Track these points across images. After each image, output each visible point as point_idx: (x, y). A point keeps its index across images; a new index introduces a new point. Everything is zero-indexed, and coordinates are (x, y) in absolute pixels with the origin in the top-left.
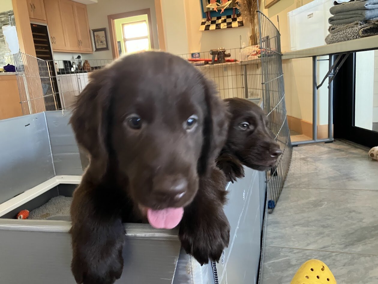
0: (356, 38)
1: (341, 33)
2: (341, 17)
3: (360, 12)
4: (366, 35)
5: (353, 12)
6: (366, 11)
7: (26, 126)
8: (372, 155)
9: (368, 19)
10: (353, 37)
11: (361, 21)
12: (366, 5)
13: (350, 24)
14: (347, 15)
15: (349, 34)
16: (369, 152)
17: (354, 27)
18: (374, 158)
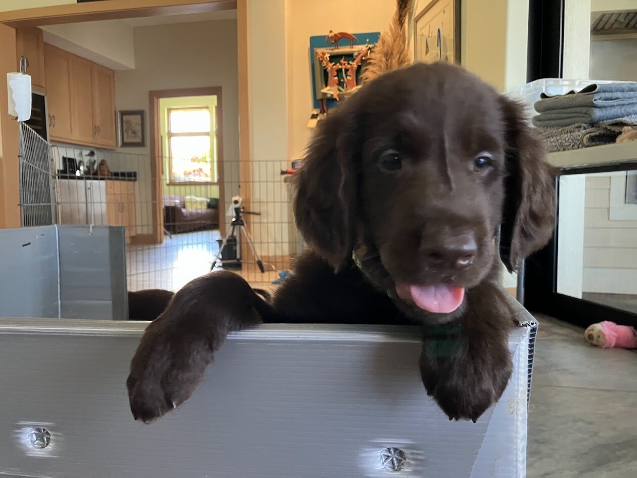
0: (578, 148)
1: (552, 140)
2: (553, 116)
3: (584, 110)
4: (593, 143)
5: (573, 110)
6: (595, 109)
7: (23, 246)
8: (591, 337)
9: (596, 120)
10: (573, 146)
11: (586, 124)
12: (595, 100)
13: (567, 127)
14: (563, 113)
15: (566, 142)
16: (586, 332)
17: (574, 132)
18: (594, 342)
